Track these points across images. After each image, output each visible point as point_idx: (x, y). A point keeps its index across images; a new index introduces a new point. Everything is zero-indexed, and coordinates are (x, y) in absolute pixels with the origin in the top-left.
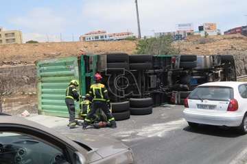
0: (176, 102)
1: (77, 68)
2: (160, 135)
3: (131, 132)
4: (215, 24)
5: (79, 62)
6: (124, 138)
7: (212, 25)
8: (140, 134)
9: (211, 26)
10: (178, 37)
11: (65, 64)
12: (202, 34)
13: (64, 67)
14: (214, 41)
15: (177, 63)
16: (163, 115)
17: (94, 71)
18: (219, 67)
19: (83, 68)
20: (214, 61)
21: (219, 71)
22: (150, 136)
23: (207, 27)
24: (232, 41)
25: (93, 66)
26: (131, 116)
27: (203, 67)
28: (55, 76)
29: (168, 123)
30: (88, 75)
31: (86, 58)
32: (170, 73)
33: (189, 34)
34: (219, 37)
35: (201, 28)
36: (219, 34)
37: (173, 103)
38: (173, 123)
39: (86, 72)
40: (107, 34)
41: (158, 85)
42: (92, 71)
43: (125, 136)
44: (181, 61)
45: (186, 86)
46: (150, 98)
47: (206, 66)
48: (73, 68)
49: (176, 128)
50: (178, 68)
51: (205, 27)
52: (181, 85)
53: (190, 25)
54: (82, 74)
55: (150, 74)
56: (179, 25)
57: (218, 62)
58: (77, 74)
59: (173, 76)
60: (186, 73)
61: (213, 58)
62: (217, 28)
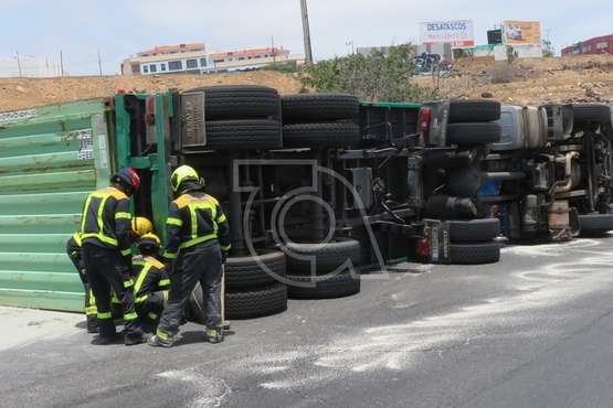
0: (435, 255)
1: (102, 140)
2: (392, 363)
3: (292, 356)
4: (537, 24)
5: (110, 117)
6: (268, 378)
7: (527, 26)
8: (323, 362)
9: (525, 31)
10: (429, 61)
11: (62, 126)
12: (499, 52)
13: (57, 138)
14: (534, 74)
15: (439, 128)
16: (394, 296)
17: (161, 149)
18: (567, 142)
19: (123, 140)
20: (551, 123)
21: (568, 157)
22: (359, 368)
23: (514, 32)
24: (587, 74)
25: (158, 133)
26: (291, 303)
27: (519, 140)
28: (28, 170)
29: (419, 324)
30: (142, 162)
31: (134, 104)
32: (415, 159)
33: (459, 53)
34: (550, 64)
35: (494, 37)
36: (548, 54)
37: (426, 260)
38: (434, 321)
39: (134, 152)
40: (208, 53)
41: (378, 198)
42: (154, 149)
43: (272, 369)
44: (451, 120)
45: (467, 202)
46: (353, 243)
47: (527, 138)
48: (90, 142)
49: (444, 338)
50: (442, 145)
51: (507, 32)
52: (452, 200)
53: (462, 25)
54: (122, 161)
55: (351, 163)
56: (431, 27)
57: (565, 127)
58: (104, 160)
59: (425, 171)
60: (465, 159)
61: (550, 113)
62: (543, 36)
